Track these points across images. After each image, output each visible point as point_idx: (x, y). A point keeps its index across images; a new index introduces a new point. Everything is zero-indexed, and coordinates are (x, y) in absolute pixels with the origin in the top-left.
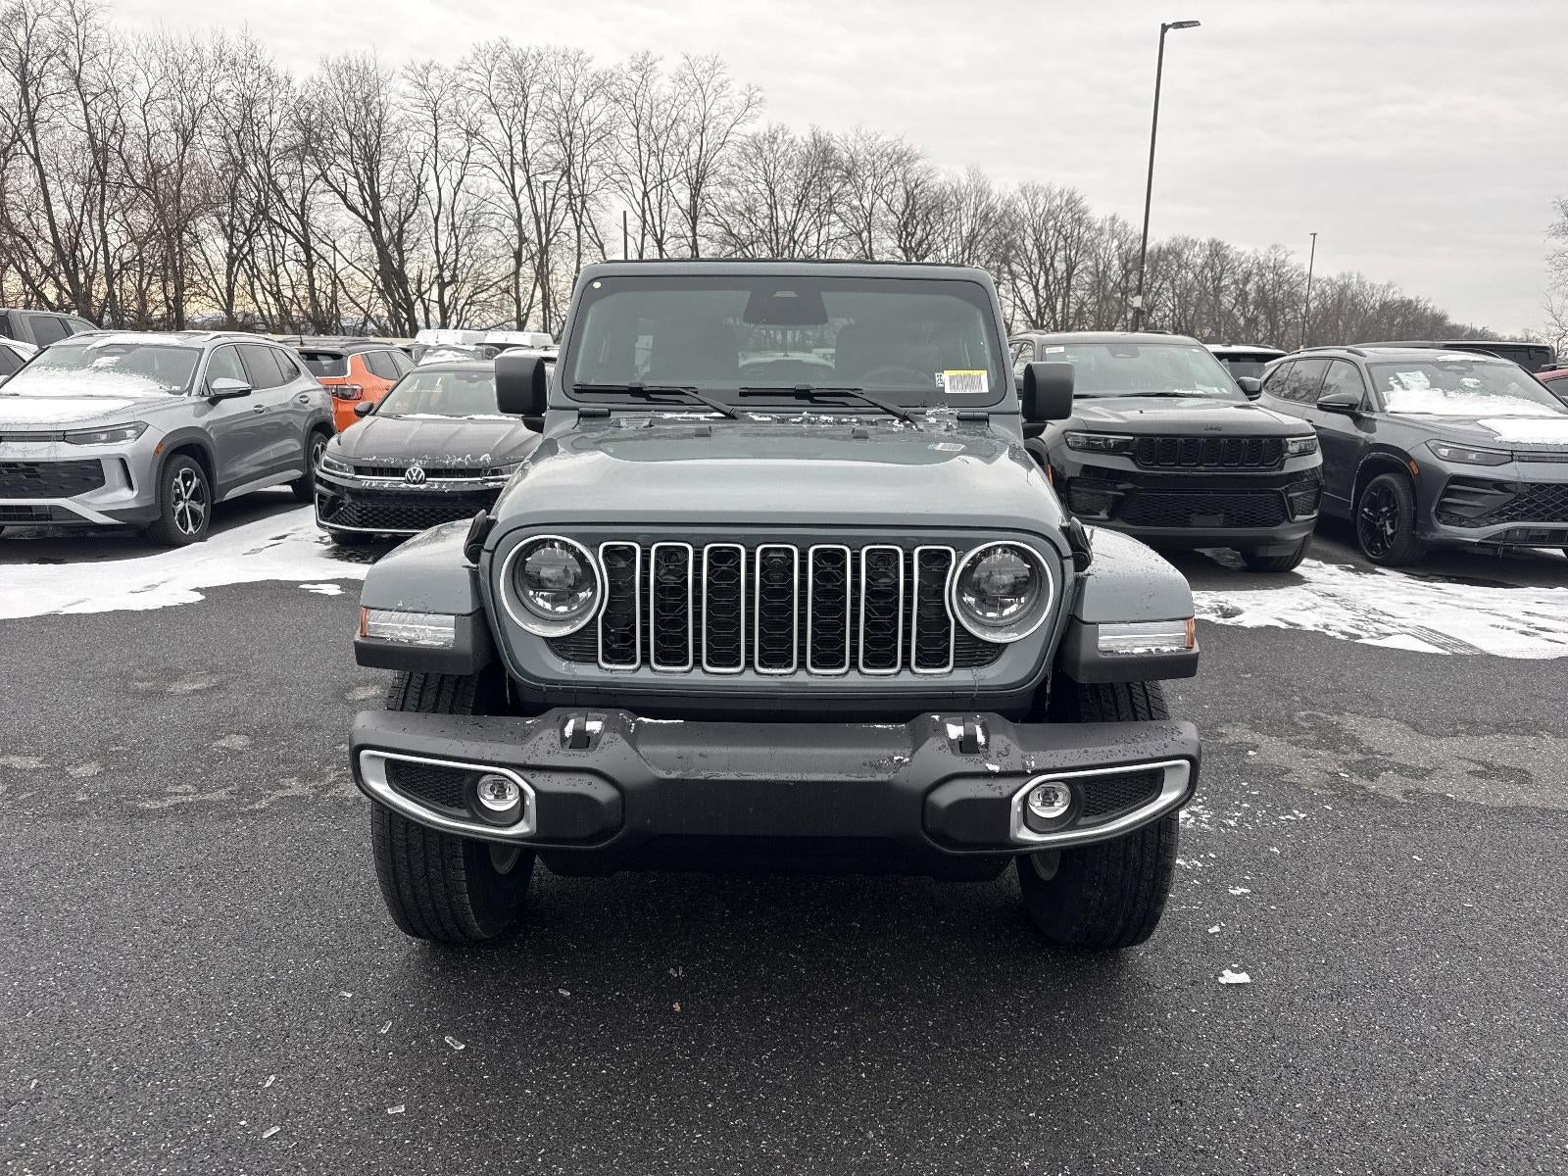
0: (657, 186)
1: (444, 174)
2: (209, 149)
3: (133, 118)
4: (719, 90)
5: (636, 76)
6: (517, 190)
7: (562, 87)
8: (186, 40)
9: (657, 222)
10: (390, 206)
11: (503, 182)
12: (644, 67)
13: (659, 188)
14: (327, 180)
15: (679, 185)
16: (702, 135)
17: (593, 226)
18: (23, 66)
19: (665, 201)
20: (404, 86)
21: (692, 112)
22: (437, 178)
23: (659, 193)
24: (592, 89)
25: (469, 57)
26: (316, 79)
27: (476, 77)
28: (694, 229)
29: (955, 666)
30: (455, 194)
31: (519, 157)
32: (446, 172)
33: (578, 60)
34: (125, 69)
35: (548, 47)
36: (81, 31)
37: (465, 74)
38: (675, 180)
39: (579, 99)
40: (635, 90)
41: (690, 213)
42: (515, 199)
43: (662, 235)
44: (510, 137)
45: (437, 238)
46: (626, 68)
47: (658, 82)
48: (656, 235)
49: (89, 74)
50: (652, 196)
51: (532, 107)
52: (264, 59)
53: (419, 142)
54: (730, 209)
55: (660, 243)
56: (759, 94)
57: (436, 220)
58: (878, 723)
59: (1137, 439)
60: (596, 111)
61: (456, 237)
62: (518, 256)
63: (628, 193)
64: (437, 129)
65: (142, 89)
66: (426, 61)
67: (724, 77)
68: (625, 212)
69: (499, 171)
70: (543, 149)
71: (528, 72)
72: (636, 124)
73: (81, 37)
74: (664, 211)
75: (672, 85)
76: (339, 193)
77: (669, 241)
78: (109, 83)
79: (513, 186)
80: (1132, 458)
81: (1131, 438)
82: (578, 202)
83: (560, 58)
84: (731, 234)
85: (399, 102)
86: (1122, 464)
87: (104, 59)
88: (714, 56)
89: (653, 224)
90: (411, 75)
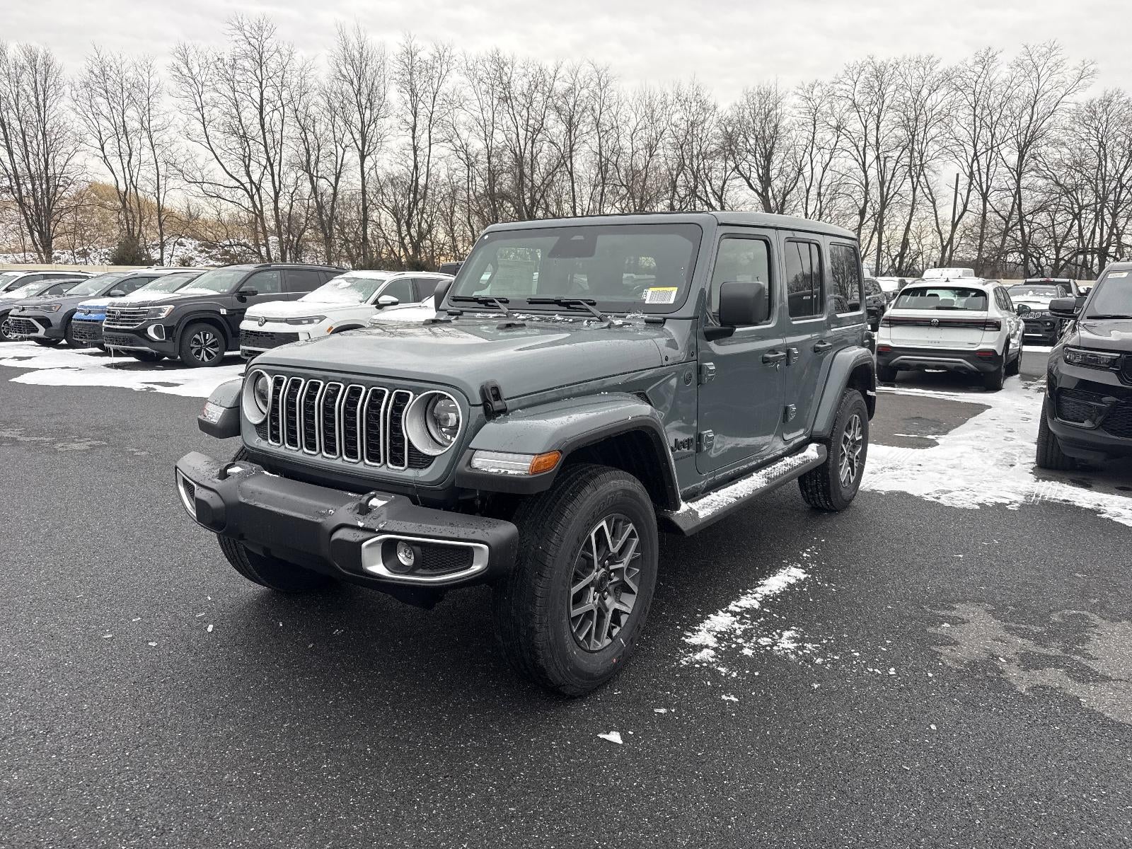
0: (987, 150)
1: (817, 158)
2: (666, 156)
3: (625, 143)
4: (1054, 69)
5: (978, 69)
6: (867, 165)
7: (913, 85)
8: (658, 91)
9: (984, 179)
10: (777, 184)
11: (857, 161)
12: (986, 61)
13: (990, 151)
14: (738, 170)
15: (1008, 149)
16: (1033, 107)
17: (928, 187)
18: (571, 118)
19: (993, 162)
20: (796, 100)
21: (1027, 89)
22: (812, 161)
23: (989, 157)
24: (936, 84)
25: (841, 74)
26: (738, 104)
27: (844, 87)
28: (1018, 182)
29: (409, 467)
30: (824, 172)
31: (872, 140)
32: (819, 156)
33: (930, 62)
34: (626, 112)
35: (904, 57)
36: (603, 95)
37: (837, 86)
38: (1003, 145)
39: (925, 92)
40: (975, 79)
41: (1017, 171)
42: (865, 172)
43: (988, 190)
44: (866, 127)
45: (807, 204)
46: (970, 63)
47: (998, 70)
48: (982, 190)
49: (605, 118)
50: (983, 160)
51: (887, 102)
52: (704, 96)
53: (802, 137)
54: (1059, 164)
55: (985, 197)
56: (1092, 67)
57: (808, 191)
58: (350, 492)
59: (1124, 356)
60: (939, 100)
61: (821, 202)
62: (862, 213)
63: (960, 159)
64: (815, 128)
65: (633, 123)
66: (813, 81)
67: (1059, 58)
68: (958, 175)
69: (855, 153)
70: (892, 132)
71: (886, 77)
72: (973, 105)
73: (602, 98)
74: (992, 170)
75: (1010, 70)
76: (745, 178)
77: (993, 194)
78: (615, 124)
79: (864, 163)
80: (1117, 373)
81: (1118, 355)
82: (917, 170)
83: (913, 64)
84: (1057, 183)
85: (791, 113)
86: (1110, 379)
87: (614, 109)
88: (1052, 41)
89: (980, 180)
90: (800, 92)
